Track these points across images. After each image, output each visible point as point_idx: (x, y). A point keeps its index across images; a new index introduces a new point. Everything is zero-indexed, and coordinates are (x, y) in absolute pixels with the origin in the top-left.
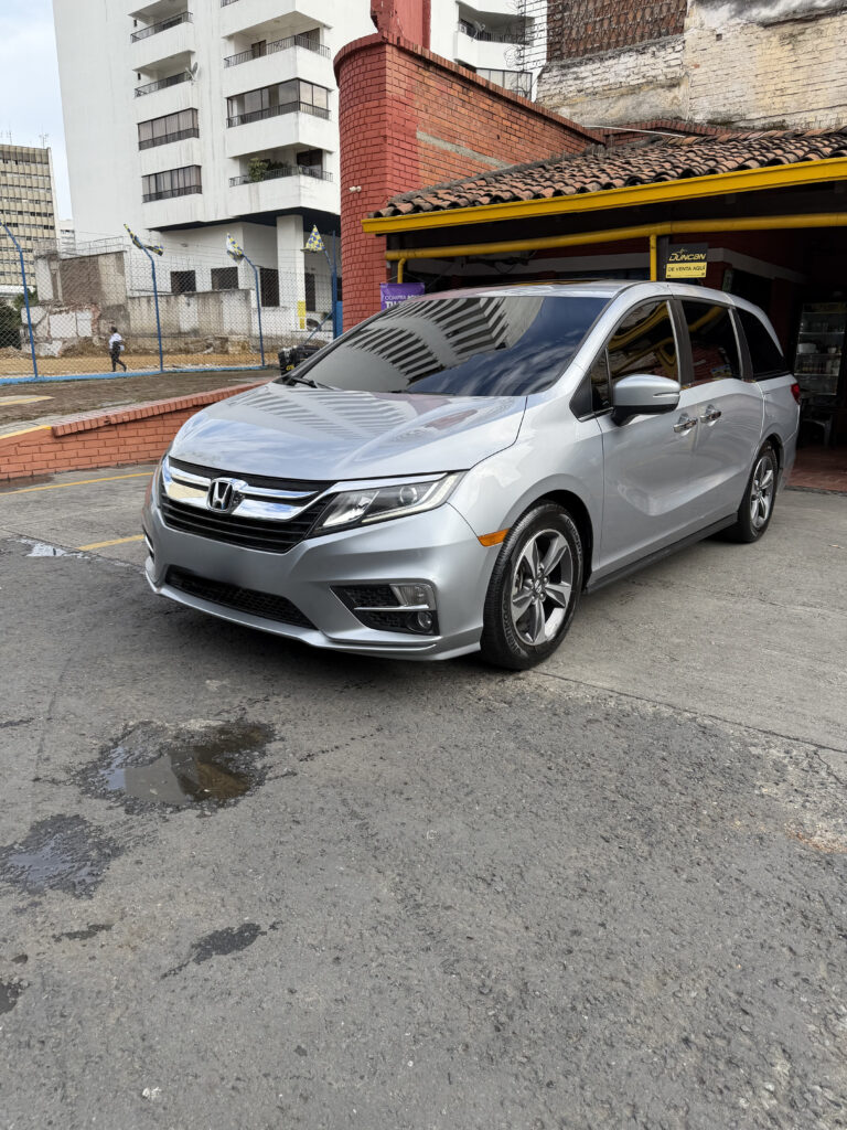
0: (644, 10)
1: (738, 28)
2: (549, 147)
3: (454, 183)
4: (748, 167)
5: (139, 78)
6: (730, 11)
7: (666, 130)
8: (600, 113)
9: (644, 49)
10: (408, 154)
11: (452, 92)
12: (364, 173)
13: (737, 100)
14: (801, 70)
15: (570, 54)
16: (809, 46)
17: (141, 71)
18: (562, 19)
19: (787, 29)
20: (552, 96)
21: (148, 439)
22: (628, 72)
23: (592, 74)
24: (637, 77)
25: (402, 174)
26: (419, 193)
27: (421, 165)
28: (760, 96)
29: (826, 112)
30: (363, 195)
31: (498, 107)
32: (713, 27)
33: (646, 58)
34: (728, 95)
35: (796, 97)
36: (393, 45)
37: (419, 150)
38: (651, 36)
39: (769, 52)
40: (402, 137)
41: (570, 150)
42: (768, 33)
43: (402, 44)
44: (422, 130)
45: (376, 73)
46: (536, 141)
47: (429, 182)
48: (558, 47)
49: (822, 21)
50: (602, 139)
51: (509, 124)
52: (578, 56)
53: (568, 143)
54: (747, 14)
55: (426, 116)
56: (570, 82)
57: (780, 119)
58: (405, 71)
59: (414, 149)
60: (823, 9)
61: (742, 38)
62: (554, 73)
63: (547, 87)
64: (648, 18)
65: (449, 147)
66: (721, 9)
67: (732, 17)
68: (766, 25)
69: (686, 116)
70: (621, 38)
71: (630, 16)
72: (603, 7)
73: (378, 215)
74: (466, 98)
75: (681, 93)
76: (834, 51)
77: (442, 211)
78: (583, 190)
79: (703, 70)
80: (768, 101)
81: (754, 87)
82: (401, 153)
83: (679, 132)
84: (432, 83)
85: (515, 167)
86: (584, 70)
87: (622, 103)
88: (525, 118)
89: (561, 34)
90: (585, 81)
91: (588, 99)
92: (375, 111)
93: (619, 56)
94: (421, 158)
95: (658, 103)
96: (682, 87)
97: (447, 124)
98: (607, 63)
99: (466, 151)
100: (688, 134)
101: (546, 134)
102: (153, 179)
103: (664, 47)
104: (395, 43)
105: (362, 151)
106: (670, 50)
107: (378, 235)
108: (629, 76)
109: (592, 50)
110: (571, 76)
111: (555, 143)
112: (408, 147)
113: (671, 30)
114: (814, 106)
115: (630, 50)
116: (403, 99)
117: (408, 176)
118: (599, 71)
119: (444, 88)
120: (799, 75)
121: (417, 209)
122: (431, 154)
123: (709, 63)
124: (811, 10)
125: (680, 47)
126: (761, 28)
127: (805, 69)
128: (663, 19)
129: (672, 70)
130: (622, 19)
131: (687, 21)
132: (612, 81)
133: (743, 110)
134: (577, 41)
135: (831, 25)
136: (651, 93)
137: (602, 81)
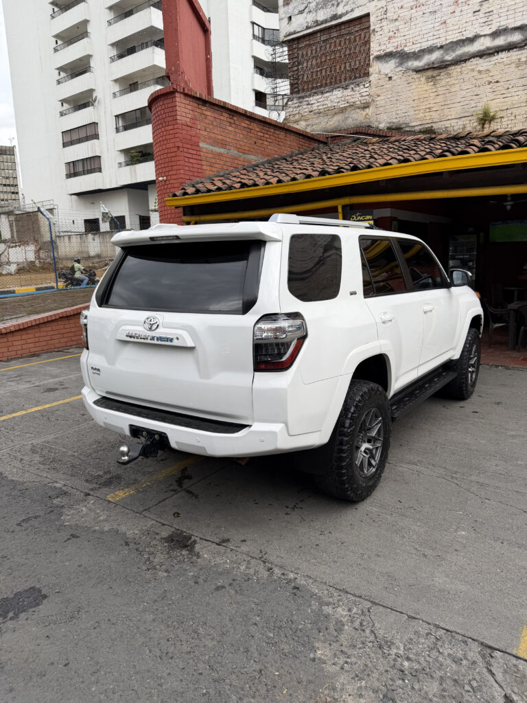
0: (345, 63)
1: (401, 73)
2: (290, 146)
3: (227, 172)
4: (390, 164)
5: (62, 105)
6: (395, 64)
7: (362, 134)
8: (323, 124)
9: (346, 86)
10: (194, 156)
11: (222, 118)
12: (167, 169)
13: (404, 114)
14: (439, 97)
15: (303, 90)
16: (443, 83)
17: (63, 101)
18: (298, 70)
19: (430, 73)
20: (294, 115)
21: (29, 341)
22: (337, 100)
23: (317, 101)
24: (343, 103)
25: (191, 169)
26: (203, 180)
27: (204, 163)
28: (417, 112)
29: (457, 120)
30: (168, 182)
31: (255, 126)
32: (387, 72)
33: (348, 92)
34: (398, 112)
35: (438, 112)
36: (181, 93)
37: (202, 154)
38: (350, 78)
39: (420, 86)
40: (189, 146)
41: (304, 147)
42: (418, 75)
43: (186, 91)
44: (204, 141)
45: (171, 109)
46: (281, 144)
47: (210, 173)
48: (296, 86)
49: (450, 68)
50: (325, 140)
51: (262, 134)
52: (308, 91)
53: (303, 144)
54: (405, 65)
55: (206, 133)
56: (305, 107)
57: (430, 125)
58: (190, 107)
59: (198, 153)
60: (449, 61)
61: (404, 79)
62: (295, 101)
63: (291, 109)
64: (348, 68)
65: (222, 150)
66: (390, 62)
67: (397, 67)
68: (418, 71)
69: (375, 125)
70: (333, 80)
71: (338, 67)
72: (321, 62)
73: (175, 195)
74: (232, 121)
75: (370, 111)
76: (458, 85)
77: (212, 193)
78: (294, 179)
79: (383, 98)
80: (422, 115)
81: (413, 107)
82: (190, 156)
83: (370, 135)
84: (208, 113)
85: (268, 160)
86: (312, 100)
87: (336, 118)
88: (272, 130)
89: (298, 79)
90: (313, 106)
91: (316, 116)
92: (171, 132)
93: (332, 90)
94: (203, 158)
95: (356, 118)
96: (371, 108)
97: (220, 137)
98: (325, 95)
99: (234, 152)
100: (374, 136)
101: (287, 139)
102: (72, 165)
103: (358, 85)
104: (182, 91)
105: (165, 156)
106: (362, 87)
107: (177, 207)
108: (339, 102)
109: (317, 87)
110: (305, 103)
111: (293, 144)
112: (195, 152)
113: (362, 75)
114: (449, 118)
115: (339, 87)
116: (189, 124)
117: (195, 170)
118: (321, 100)
119: (217, 116)
120: (440, 99)
121: (198, 191)
122: (210, 156)
123: (385, 94)
124: (443, 62)
125: (368, 85)
126: (415, 73)
127: (442, 96)
128: (357, 69)
129: (363, 98)
130: (333, 69)
131: (371, 70)
132: (329, 105)
133: (407, 120)
134: (307, 82)
135: (455, 70)
136: (352, 112)
137: (323, 105)
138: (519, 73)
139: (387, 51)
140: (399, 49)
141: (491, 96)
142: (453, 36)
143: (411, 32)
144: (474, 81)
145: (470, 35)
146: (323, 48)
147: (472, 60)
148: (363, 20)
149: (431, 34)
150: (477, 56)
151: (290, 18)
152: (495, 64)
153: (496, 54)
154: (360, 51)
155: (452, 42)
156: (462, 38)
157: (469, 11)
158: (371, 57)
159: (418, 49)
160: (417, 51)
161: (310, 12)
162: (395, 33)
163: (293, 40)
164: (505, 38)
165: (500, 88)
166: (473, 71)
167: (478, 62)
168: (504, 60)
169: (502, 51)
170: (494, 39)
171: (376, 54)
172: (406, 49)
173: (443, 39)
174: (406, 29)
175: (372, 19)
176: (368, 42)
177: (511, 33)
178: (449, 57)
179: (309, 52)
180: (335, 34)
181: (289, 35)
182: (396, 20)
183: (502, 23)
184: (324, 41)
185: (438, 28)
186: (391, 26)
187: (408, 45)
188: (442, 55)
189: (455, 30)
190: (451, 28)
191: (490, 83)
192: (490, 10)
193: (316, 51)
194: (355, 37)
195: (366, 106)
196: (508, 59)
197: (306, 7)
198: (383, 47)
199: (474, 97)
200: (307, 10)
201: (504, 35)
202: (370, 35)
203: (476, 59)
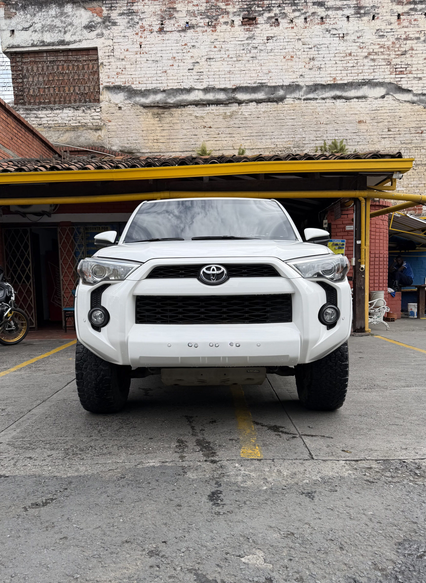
0: (74, 86)
1: (130, 105)
6: (124, 97)
8: (54, 138)
9: (77, 107)
14: (165, 131)
15: (30, 103)
16: (167, 120)
18: (22, 82)
19: (156, 110)
22: (69, 119)
23: (46, 116)
24: (75, 122)
28: (146, 141)
32: (116, 102)
33: (79, 113)
34: (129, 138)
35: (164, 144)
38: (80, 101)
39: (147, 120)
42: (146, 111)
48: (21, 98)
49: (172, 109)
52: (36, 104)
54: (133, 99)
56: (32, 119)
57: (158, 154)
60: (171, 104)
61: (132, 111)
64: (77, 91)
66: (120, 94)
67: (126, 99)
68: (145, 106)
69: (108, 146)
70: (62, 99)
71: (67, 89)
72: (49, 81)
75: (103, 134)
76: (179, 125)
79: (114, 124)
80: (151, 144)
86: (41, 113)
87: (67, 135)
89: (22, 91)
90: (43, 119)
91: (45, 130)
93: (63, 109)
95: (89, 138)
96: (103, 131)
98: (55, 112)
103: (89, 108)
106: (93, 111)
108: (70, 121)
109: (44, 103)
113: (92, 101)
114: (174, 150)
115: (68, 107)
118: (51, 115)
120: (165, 133)
123: (116, 121)
124: (167, 103)
125: (99, 110)
126: (142, 108)
127: (167, 131)
128: (86, 94)
129: (95, 121)
130: (62, 89)
131: (101, 97)
132: (60, 122)
133: (138, 147)
134: (34, 96)
135: (177, 112)
136: (85, 131)
137: (53, 121)
138: (225, 124)
139: (116, 84)
140: (127, 85)
141: (206, 138)
142: (173, 84)
143: (137, 73)
144: (192, 124)
145: (187, 87)
146: (50, 68)
147: (190, 106)
148: (91, 52)
149: (155, 78)
150: (193, 104)
151: (13, 31)
152: (208, 113)
153: (208, 106)
154: (89, 79)
155: (172, 89)
156: (180, 87)
157: (185, 67)
158: (101, 87)
159: (145, 88)
160: (143, 89)
161: (36, 31)
162: (122, 70)
163: (16, 53)
164: (214, 94)
165: (213, 133)
166: (191, 115)
167: (194, 109)
168: (214, 111)
169: (212, 104)
170: (205, 94)
171: (105, 84)
172: (133, 86)
173: (165, 85)
174: (133, 70)
175: (100, 53)
176: (97, 73)
177: (218, 93)
178: (171, 100)
179: (35, 69)
180: (62, 58)
181: (12, 47)
182: (123, 59)
183: (211, 83)
184: (50, 62)
185: (160, 75)
186: (119, 63)
187: (135, 83)
188: (164, 97)
189: (175, 80)
190: (172, 78)
191: (205, 127)
192: (201, 70)
193: (43, 70)
194: (83, 66)
195: (98, 129)
196: (217, 111)
197: (31, 26)
198: (113, 80)
199: (193, 136)
200: (32, 29)
201: (213, 92)
202: (98, 67)
203: (192, 106)
